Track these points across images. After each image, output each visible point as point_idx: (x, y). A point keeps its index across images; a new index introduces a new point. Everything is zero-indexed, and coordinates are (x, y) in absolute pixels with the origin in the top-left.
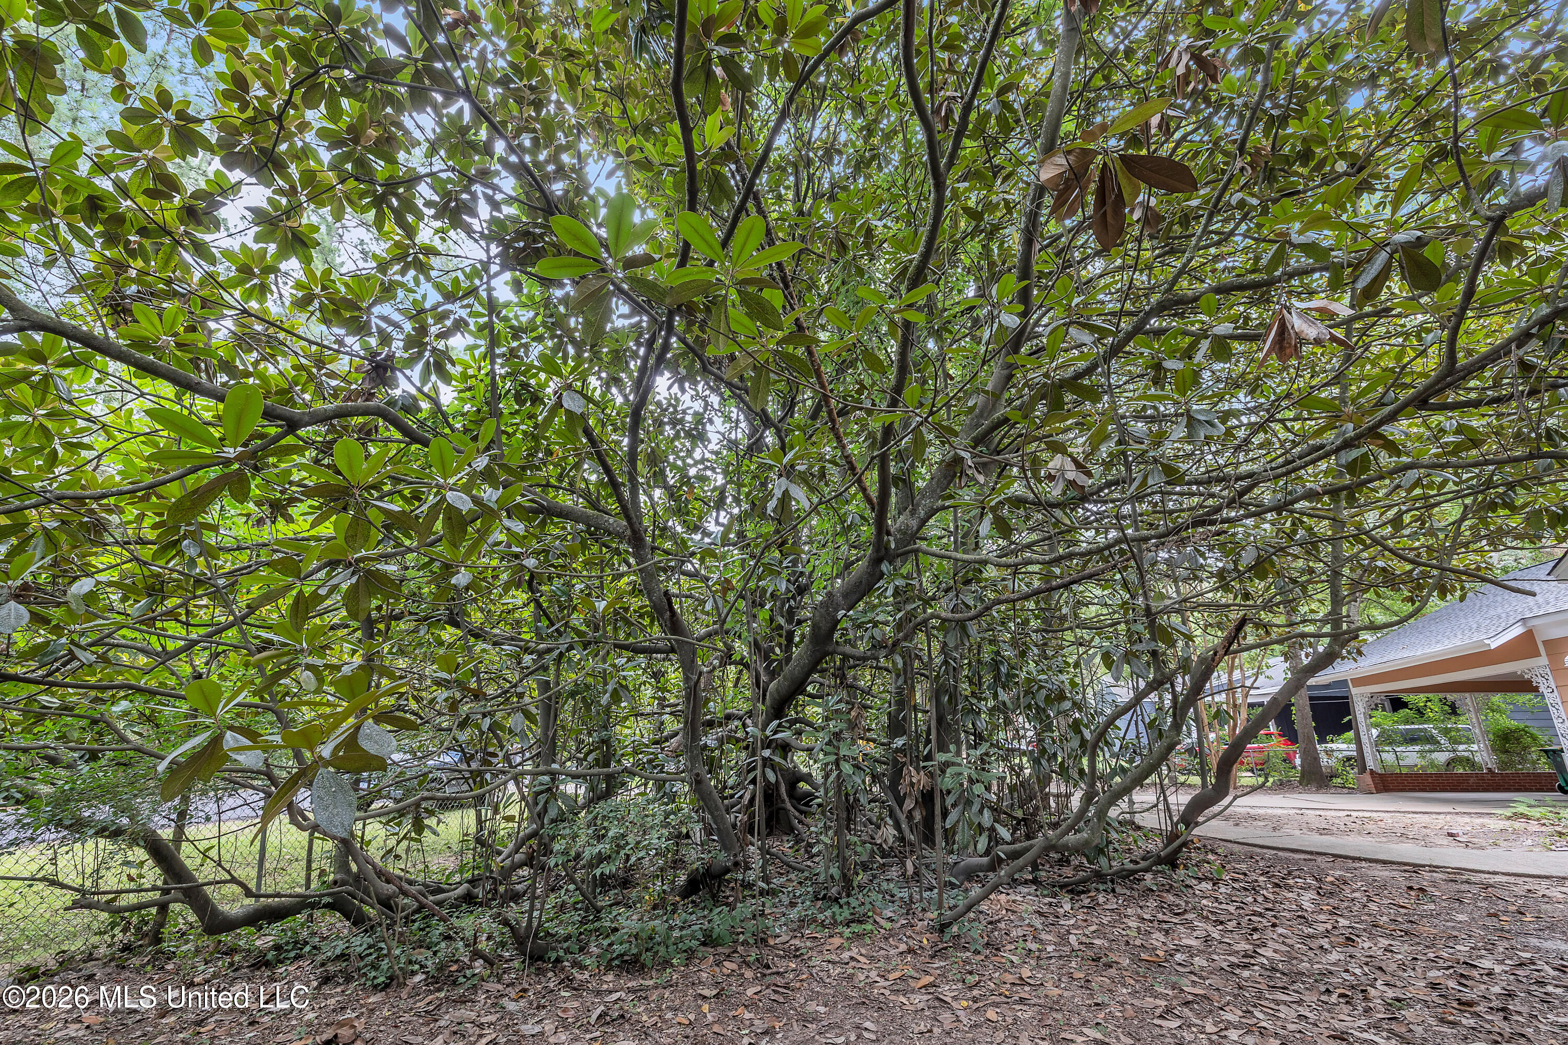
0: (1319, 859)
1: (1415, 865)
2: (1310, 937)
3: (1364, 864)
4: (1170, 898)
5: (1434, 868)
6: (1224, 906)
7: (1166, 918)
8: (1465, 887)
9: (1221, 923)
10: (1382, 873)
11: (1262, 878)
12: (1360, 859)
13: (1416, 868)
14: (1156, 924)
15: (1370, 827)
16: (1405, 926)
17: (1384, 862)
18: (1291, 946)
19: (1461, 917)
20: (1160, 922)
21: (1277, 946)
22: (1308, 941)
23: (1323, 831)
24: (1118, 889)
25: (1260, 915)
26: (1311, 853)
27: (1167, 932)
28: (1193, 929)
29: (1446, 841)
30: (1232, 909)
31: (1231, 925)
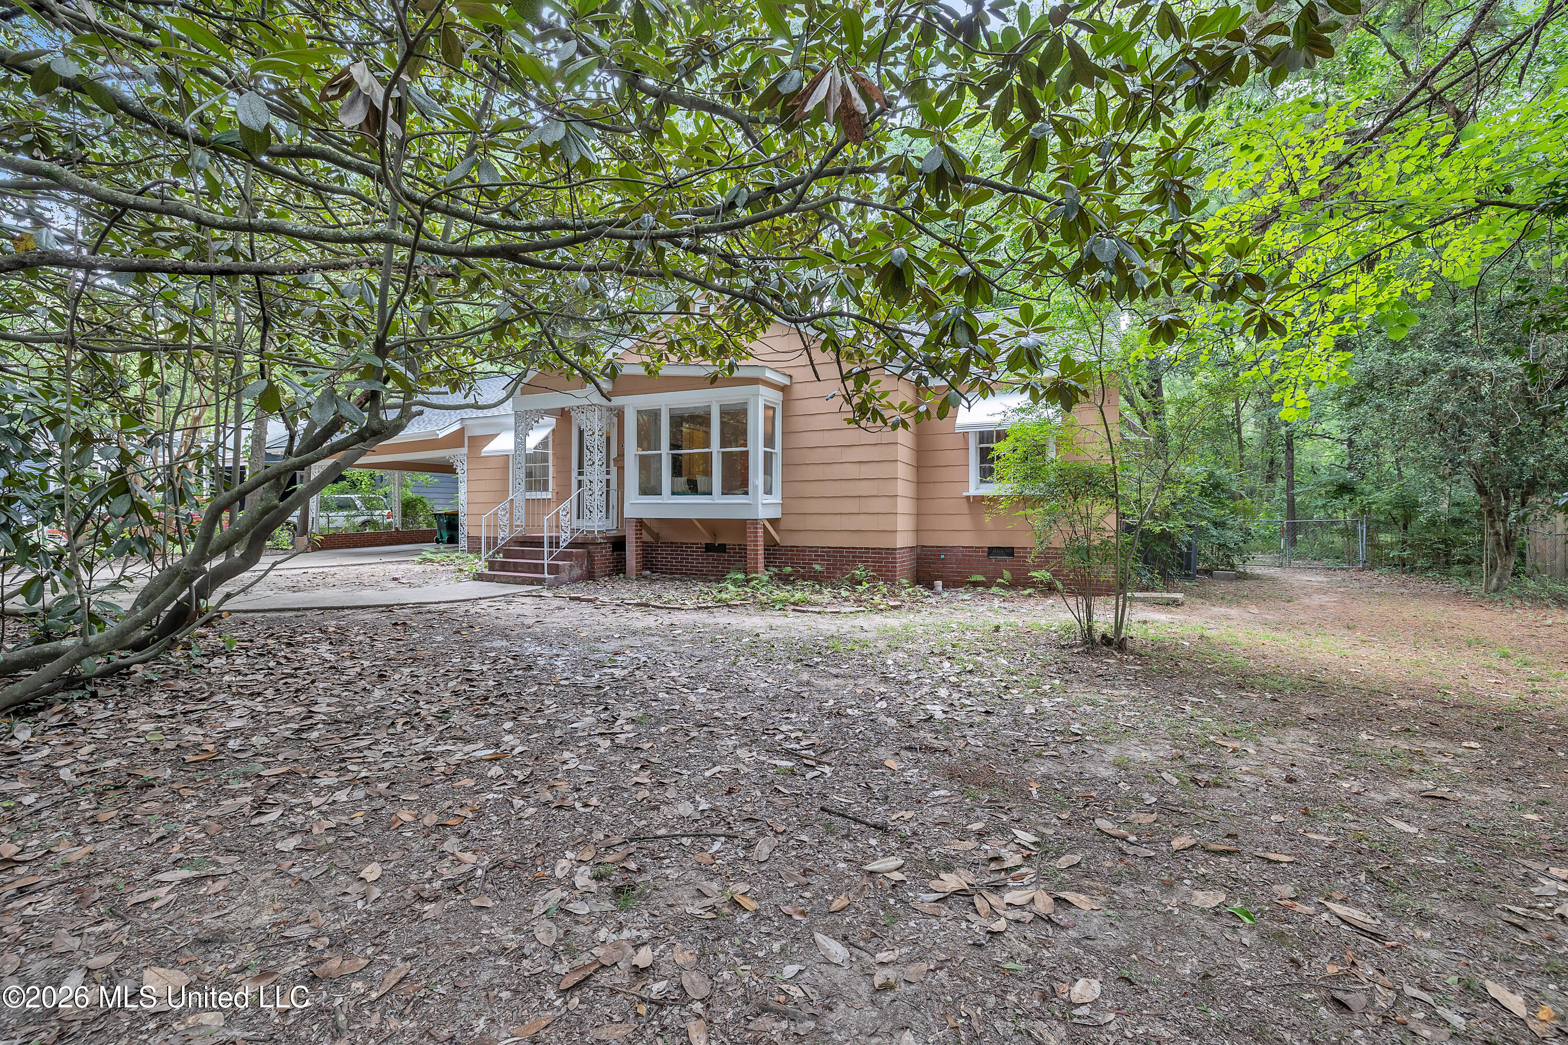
0: (308, 613)
1: (387, 606)
2: (349, 683)
3: (347, 612)
4: (182, 684)
5: (402, 606)
6: (250, 677)
7: (189, 707)
8: (429, 616)
9: (259, 694)
10: (368, 616)
11: (270, 641)
12: (343, 608)
13: (389, 608)
14: (180, 717)
15: (330, 580)
16: (409, 654)
17: (363, 607)
18: (339, 696)
19: (439, 638)
20: (185, 714)
21: (327, 700)
22: (351, 687)
23: (294, 589)
24: (101, 692)
25: (292, 676)
26: (299, 609)
27: (200, 723)
28: (230, 709)
29: (393, 584)
30: (260, 677)
31: (270, 693)
